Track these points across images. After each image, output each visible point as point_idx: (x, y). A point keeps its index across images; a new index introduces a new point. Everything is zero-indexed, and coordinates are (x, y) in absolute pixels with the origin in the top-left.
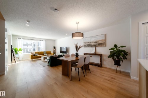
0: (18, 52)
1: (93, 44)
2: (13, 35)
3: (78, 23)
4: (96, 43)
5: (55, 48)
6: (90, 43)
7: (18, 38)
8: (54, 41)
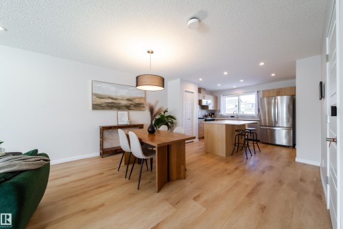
1: (124, 103)
3: (152, 52)
4: (130, 102)
6: (116, 99)
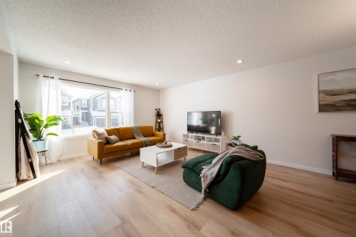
0: (45, 132)
2: (22, 63)
5: (159, 115)
7: (41, 75)
8: (157, 92)
